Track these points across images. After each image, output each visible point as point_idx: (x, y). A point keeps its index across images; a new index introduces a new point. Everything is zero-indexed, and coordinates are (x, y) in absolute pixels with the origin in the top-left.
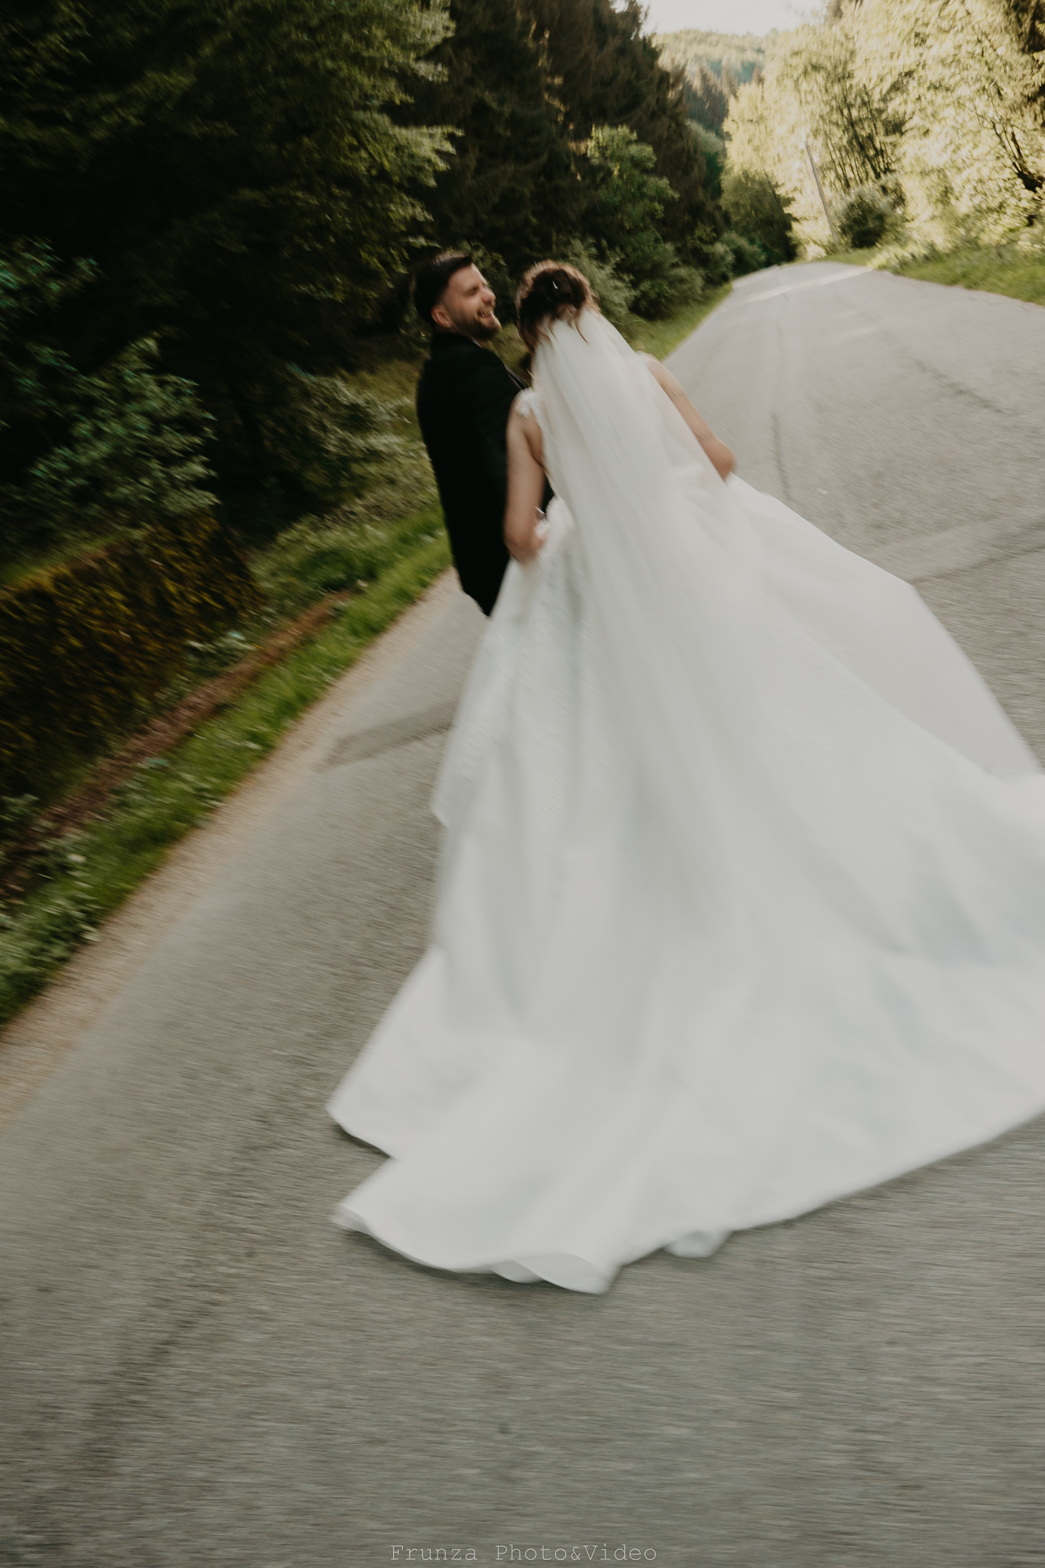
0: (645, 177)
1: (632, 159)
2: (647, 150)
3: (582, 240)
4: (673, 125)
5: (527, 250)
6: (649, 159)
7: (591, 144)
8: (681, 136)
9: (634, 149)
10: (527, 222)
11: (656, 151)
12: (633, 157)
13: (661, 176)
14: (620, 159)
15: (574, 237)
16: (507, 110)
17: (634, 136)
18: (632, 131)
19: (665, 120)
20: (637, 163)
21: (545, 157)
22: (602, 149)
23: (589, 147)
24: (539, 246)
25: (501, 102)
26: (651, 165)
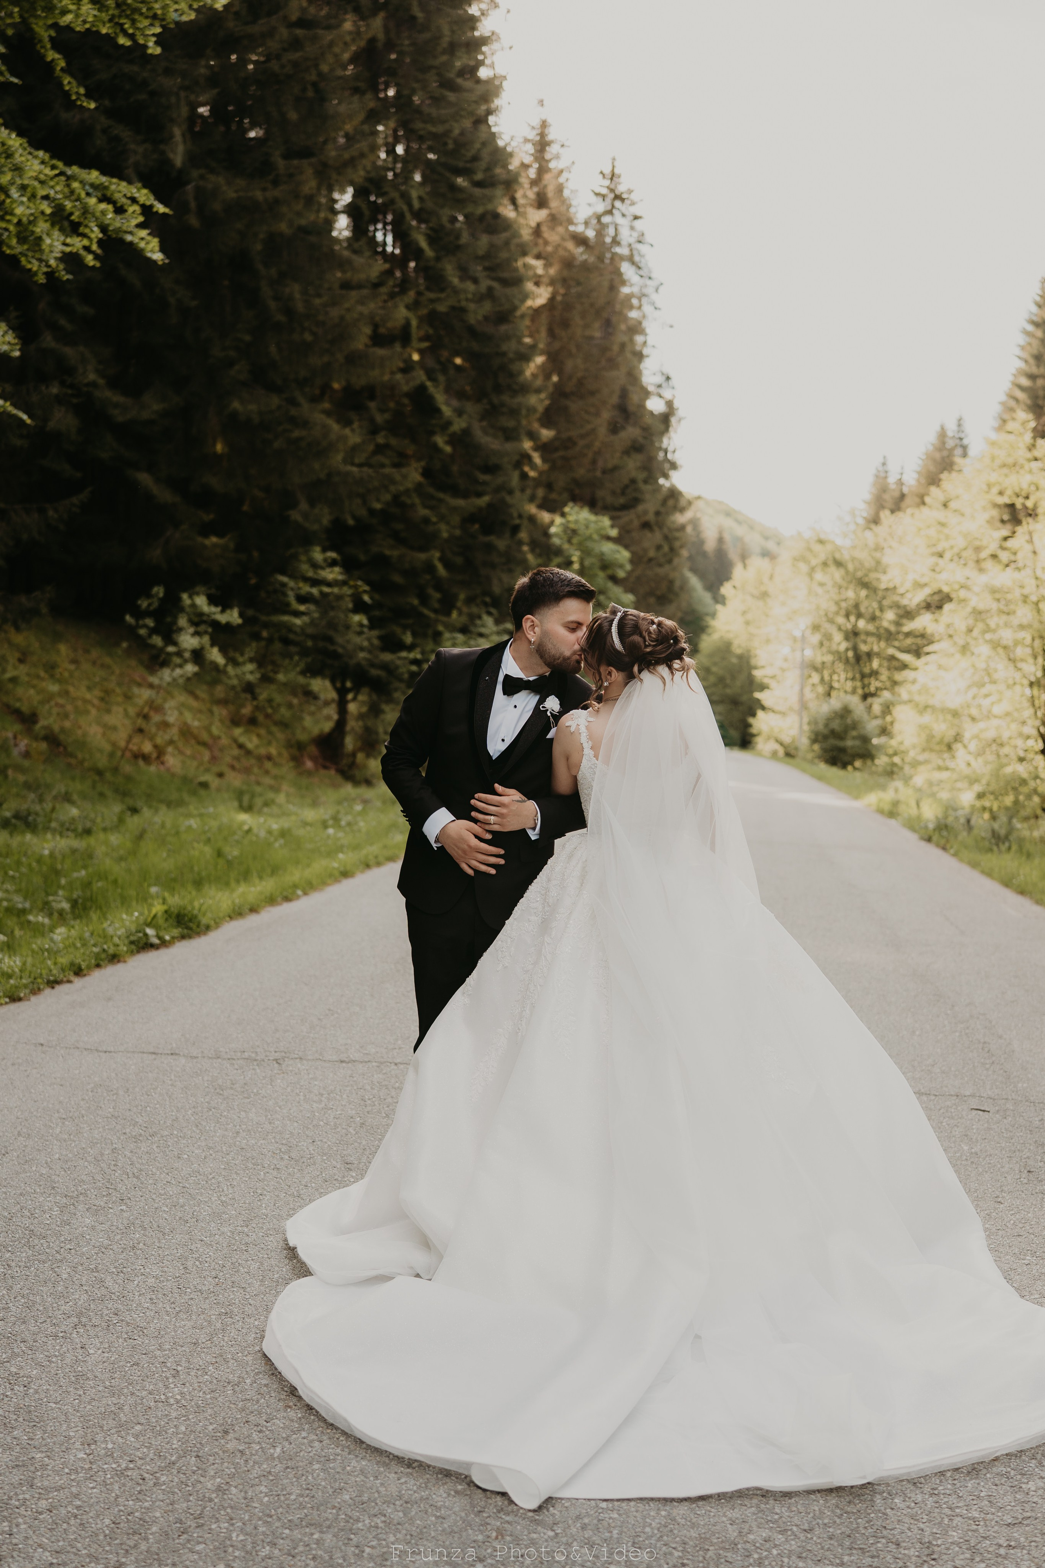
0: (610, 584)
1: (601, 557)
2: (623, 555)
3: (497, 622)
4: (666, 548)
5: (416, 602)
6: (621, 566)
7: (558, 520)
8: (670, 561)
9: (608, 548)
10: (430, 568)
11: (631, 561)
12: (602, 554)
13: (628, 590)
14: (586, 552)
15: (489, 614)
16: (458, 425)
17: (614, 533)
18: (612, 526)
19: (657, 537)
20: (606, 565)
21: (486, 499)
22: (571, 533)
23: (556, 524)
24: (436, 605)
25: (460, 413)
26: (621, 574)
